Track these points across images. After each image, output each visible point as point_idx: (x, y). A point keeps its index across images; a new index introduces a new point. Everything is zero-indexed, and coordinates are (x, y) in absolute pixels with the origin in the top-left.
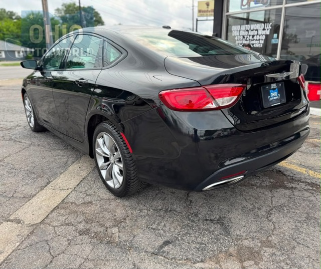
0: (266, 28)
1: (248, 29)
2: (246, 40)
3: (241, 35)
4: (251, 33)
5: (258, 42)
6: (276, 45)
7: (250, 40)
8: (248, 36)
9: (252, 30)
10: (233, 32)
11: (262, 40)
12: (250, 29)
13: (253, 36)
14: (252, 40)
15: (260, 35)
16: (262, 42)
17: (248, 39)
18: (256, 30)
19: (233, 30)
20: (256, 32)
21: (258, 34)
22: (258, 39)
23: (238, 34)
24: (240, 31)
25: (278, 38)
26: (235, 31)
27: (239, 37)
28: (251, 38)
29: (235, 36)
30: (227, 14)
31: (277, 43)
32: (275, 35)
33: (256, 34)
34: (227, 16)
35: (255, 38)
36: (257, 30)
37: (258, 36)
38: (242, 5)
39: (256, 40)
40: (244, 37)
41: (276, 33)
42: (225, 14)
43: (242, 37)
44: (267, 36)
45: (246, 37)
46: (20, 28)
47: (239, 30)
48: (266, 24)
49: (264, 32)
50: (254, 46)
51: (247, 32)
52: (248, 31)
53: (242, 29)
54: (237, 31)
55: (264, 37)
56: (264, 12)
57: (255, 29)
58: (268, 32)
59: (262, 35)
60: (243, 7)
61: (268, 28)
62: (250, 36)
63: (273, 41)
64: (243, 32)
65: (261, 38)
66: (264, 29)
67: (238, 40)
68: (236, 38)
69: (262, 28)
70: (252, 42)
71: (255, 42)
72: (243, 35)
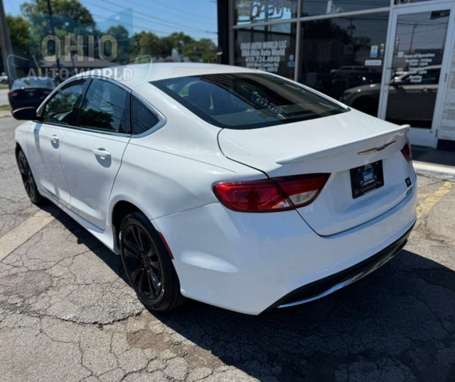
1: (260, 48)
2: (258, 63)
3: (252, 55)
4: (264, 53)
5: (272, 65)
6: (294, 68)
7: (262, 62)
8: (260, 58)
9: (265, 50)
10: (243, 51)
11: (277, 62)
12: (262, 48)
13: (266, 57)
15: (274, 57)
16: (277, 65)
17: (260, 61)
19: (242, 48)
20: (269, 52)
21: (271, 56)
22: (272, 61)
23: (248, 54)
24: (250, 50)
25: (294, 60)
27: (250, 58)
28: (264, 60)
29: (245, 58)
30: (235, 27)
32: (291, 57)
33: (269, 54)
34: (236, 31)
35: (268, 60)
36: (270, 50)
37: (272, 57)
39: (270, 63)
40: (255, 59)
41: (291, 54)
42: (232, 27)
43: (253, 59)
44: (281, 57)
45: (258, 58)
47: (249, 48)
48: (280, 42)
49: (278, 53)
50: (269, 70)
51: (258, 52)
52: (260, 50)
53: (252, 47)
54: (247, 50)
55: (278, 59)
57: (268, 48)
58: (283, 53)
59: (277, 56)
61: (282, 47)
62: (262, 57)
63: (290, 64)
64: (255, 52)
65: (275, 60)
66: (278, 49)
67: (249, 62)
68: (247, 60)
69: (276, 47)
70: (266, 65)
71: (268, 65)
72: (255, 55)
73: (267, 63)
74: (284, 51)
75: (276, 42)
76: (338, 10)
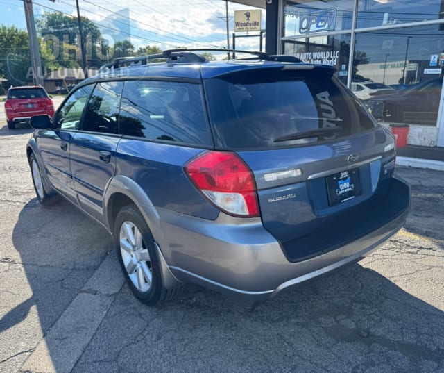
0: (331, 57)
1: (310, 58)
6: (345, 78)
9: (314, 60)
12: (312, 58)
18: (319, 59)
20: (320, 61)
25: (347, 69)
30: (283, 39)
31: (346, 75)
32: (344, 67)
34: (284, 42)
36: (321, 60)
38: (301, 28)
41: (343, 64)
42: (280, 39)
48: (332, 52)
49: (329, 62)
52: (309, 60)
56: (326, 37)
58: (334, 63)
60: (302, 31)
61: (334, 57)
63: (342, 73)
66: (330, 59)
69: (327, 57)
74: (335, 61)
75: (328, 53)
76: (395, 22)
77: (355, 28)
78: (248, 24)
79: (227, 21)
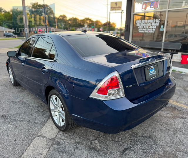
0: (156, 22)
1: (146, 22)
2: (145, 29)
3: (142, 25)
4: (148, 25)
5: (152, 30)
6: (163, 32)
7: (147, 28)
8: (146, 27)
9: (148, 23)
10: (137, 24)
11: (154, 29)
12: (147, 22)
13: (149, 26)
14: (148, 29)
15: (153, 26)
17: (146, 28)
20: (151, 24)
21: (152, 25)
22: (152, 28)
23: (140, 25)
24: (141, 23)
25: (164, 27)
26: (138, 23)
27: (140, 27)
28: (148, 27)
29: (138, 26)
30: (134, 13)
31: (163, 30)
32: (162, 26)
33: (151, 25)
34: (134, 15)
35: (150, 27)
36: (151, 23)
37: (152, 26)
38: (143, 8)
39: (151, 29)
40: (143, 27)
42: (132, 13)
43: (142, 27)
44: (157, 26)
45: (145, 27)
46: (6, 18)
47: (140, 22)
48: (156, 20)
49: (155, 24)
50: (150, 32)
51: (145, 24)
53: (142, 22)
54: (139, 23)
55: (155, 27)
57: (150, 22)
58: (158, 25)
59: (154, 26)
61: (158, 22)
62: (147, 26)
63: (161, 30)
64: (143, 24)
66: (155, 23)
67: (140, 28)
68: (139, 27)
69: (155, 22)
70: (148, 30)
71: (150, 30)
72: (143, 25)
73: (149, 28)
74: (158, 24)
75: (155, 20)
77: (168, 8)
78: (116, 8)
79: (107, 6)
